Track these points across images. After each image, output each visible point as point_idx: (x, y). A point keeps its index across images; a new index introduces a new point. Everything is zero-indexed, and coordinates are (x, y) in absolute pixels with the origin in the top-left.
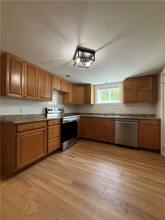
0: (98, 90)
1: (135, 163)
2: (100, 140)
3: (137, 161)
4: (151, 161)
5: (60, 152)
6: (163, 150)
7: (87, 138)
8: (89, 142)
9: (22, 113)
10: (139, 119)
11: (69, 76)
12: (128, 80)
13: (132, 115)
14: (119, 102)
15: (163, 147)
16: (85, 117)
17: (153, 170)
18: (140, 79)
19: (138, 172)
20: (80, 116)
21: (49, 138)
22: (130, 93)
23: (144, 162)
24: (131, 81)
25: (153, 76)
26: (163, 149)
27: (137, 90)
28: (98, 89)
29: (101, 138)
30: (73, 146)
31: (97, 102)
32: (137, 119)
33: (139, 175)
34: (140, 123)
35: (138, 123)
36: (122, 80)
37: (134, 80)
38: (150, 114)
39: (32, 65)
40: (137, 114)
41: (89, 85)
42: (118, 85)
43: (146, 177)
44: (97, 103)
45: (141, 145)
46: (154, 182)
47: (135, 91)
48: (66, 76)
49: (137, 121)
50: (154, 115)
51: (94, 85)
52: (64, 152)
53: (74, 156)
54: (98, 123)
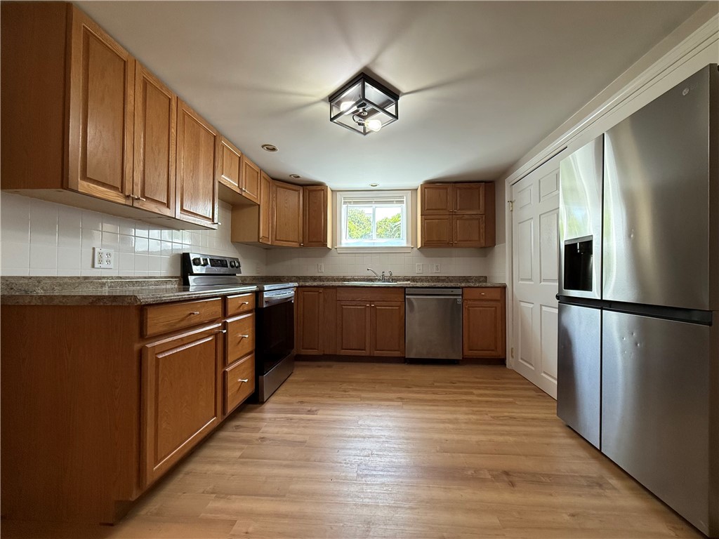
0: (344, 207)
1: (472, 394)
2: (362, 353)
3: (472, 388)
4: (499, 383)
5: (255, 408)
6: (512, 357)
7: (321, 353)
8: (329, 367)
9: (100, 268)
10: (462, 288)
11: (274, 149)
12: (430, 185)
13: (438, 279)
14: (405, 244)
15: (512, 349)
16: (314, 287)
17: (511, 399)
18: (460, 188)
19: (488, 409)
20: (296, 284)
21: (230, 359)
22: (437, 221)
23: (486, 388)
24: (439, 188)
25: (486, 182)
26: (512, 352)
27: (453, 214)
28: (345, 203)
29: (365, 350)
30: (285, 384)
31: (341, 243)
32: (459, 288)
33: (493, 415)
34: (465, 297)
35: (461, 297)
36: (417, 182)
37: (446, 189)
38: (476, 277)
39: (158, 80)
40: (448, 277)
41: (319, 188)
42: (402, 197)
43: (506, 414)
44: (343, 246)
45: (468, 353)
46: (525, 419)
47: (447, 217)
48: (263, 147)
49: (459, 291)
50: (486, 277)
51: (333, 189)
52: (267, 406)
53: (309, 408)
54: (354, 303)
